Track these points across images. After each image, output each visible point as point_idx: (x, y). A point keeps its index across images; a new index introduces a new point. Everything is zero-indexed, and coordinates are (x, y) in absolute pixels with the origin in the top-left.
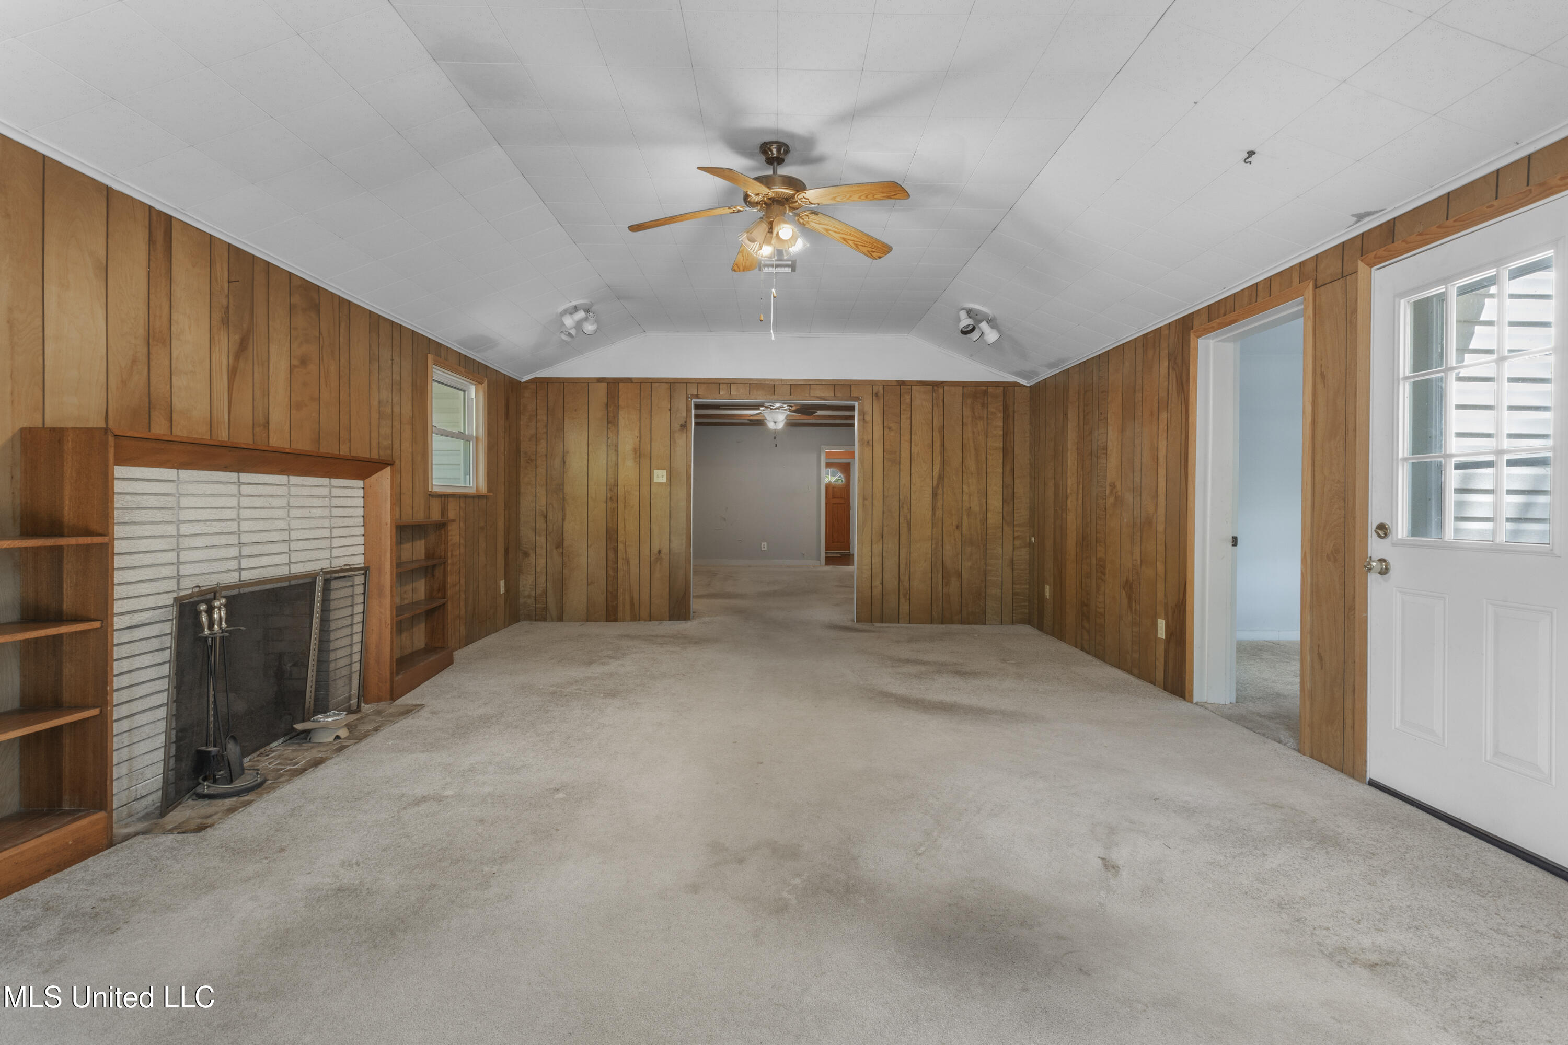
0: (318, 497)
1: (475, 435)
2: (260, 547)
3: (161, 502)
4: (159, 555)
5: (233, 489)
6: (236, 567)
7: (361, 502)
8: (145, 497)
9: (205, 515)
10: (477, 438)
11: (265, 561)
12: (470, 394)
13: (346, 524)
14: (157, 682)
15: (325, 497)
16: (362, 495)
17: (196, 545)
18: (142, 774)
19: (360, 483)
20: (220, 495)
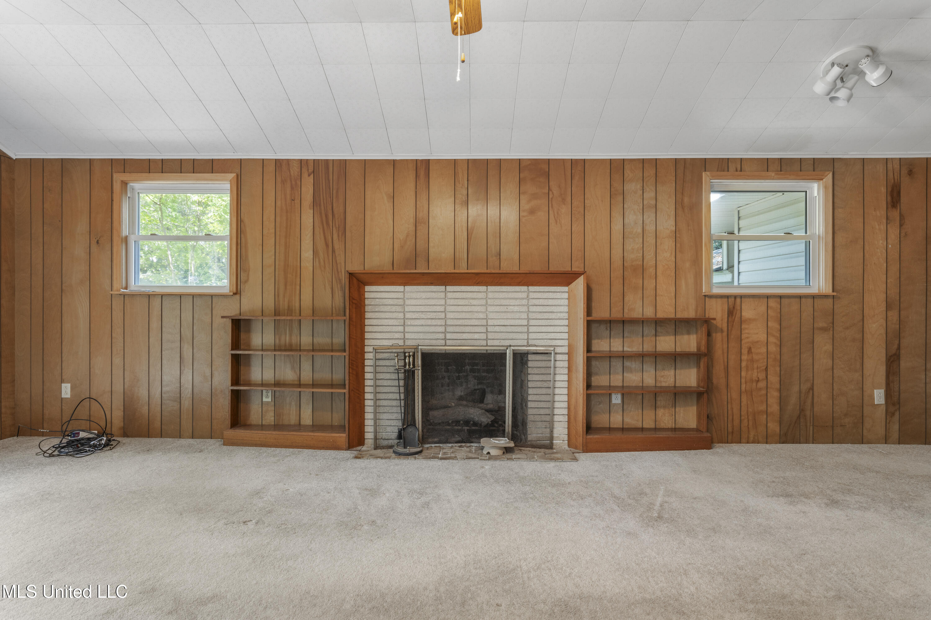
0: (517, 299)
1: (817, 234)
2: (462, 328)
3: (396, 302)
4: (394, 327)
5: (442, 295)
6: (443, 338)
7: (566, 302)
8: (386, 300)
9: (423, 309)
10: (819, 236)
11: (465, 336)
12: (812, 193)
13: (546, 317)
14: (393, 388)
15: (523, 299)
16: (567, 297)
17: (416, 324)
18: (385, 428)
19: (566, 289)
20: (433, 298)
